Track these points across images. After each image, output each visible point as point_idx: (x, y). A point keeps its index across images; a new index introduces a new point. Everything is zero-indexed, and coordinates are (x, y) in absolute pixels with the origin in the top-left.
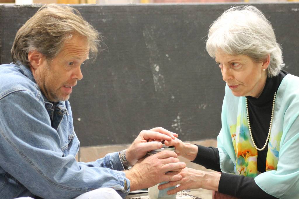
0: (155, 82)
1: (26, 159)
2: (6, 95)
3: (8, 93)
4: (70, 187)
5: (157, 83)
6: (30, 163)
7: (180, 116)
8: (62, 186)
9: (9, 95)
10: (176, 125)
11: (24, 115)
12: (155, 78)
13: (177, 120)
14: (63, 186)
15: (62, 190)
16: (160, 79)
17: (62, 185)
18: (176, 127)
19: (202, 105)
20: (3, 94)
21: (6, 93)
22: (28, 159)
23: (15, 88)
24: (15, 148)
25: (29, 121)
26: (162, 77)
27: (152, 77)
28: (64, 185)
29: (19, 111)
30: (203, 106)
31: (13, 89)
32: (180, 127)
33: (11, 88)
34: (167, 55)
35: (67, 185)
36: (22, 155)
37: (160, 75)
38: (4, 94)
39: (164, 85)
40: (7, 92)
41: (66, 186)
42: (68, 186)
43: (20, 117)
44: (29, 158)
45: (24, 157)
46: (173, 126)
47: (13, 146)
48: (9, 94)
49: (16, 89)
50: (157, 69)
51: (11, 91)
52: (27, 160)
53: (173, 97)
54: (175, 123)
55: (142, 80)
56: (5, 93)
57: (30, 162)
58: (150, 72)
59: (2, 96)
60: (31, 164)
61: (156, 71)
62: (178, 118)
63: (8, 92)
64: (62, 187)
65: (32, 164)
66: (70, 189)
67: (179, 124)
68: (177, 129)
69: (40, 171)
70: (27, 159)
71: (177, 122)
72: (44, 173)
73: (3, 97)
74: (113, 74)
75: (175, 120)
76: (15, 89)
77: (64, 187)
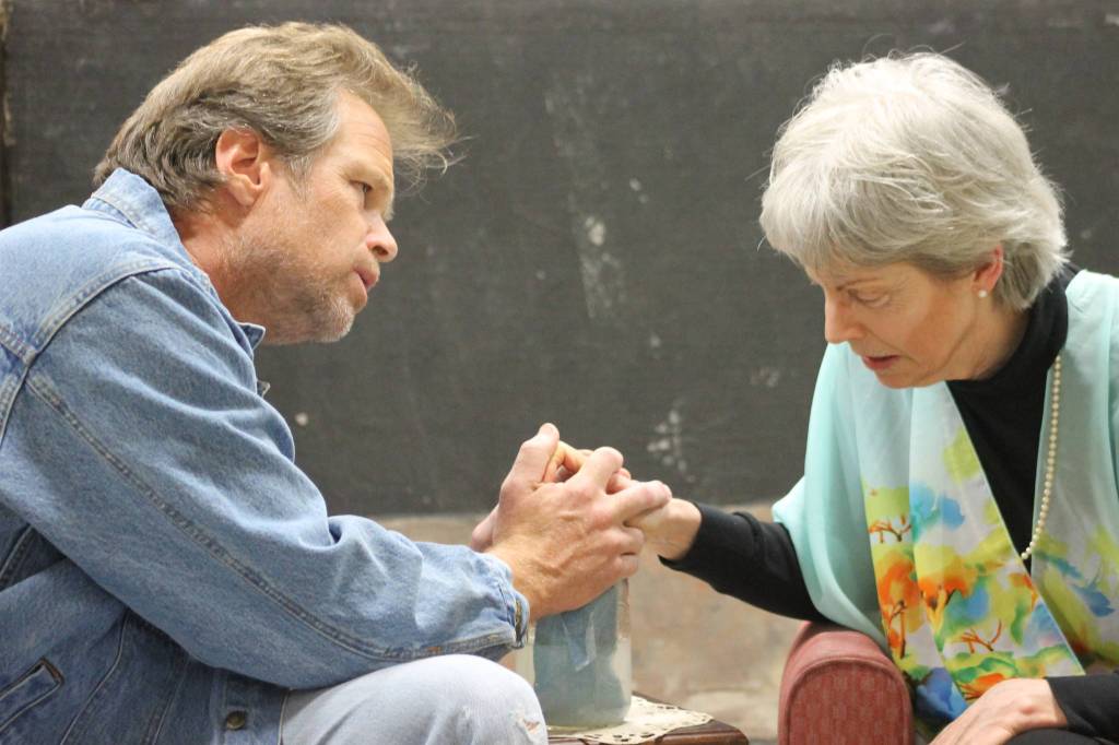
0: (588, 283)
1: (192, 531)
2: (93, 295)
3: (99, 287)
4: (365, 640)
5: (594, 290)
6: (209, 545)
7: (681, 412)
8: (333, 629)
9: (103, 296)
10: (664, 445)
11: (172, 363)
12: (590, 269)
13: (670, 425)
14: (340, 633)
15: (333, 650)
16: (607, 274)
17: (337, 627)
18: (665, 453)
19: (762, 373)
20: (81, 296)
21: (93, 290)
22: (200, 531)
23: (123, 266)
24: (149, 493)
25: (193, 385)
26: (616, 264)
27: (578, 265)
28: (343, 629)
29: (151, 348)
30: (768, 376)
31: (113, 271)
32: (678, 453)
33: (108, 269)
34: (635, 185)
35: (357, 632)
36: (174, 516)
37: (606, 258)
38: (85, 295)
39: (622, 298)
40: (95, 286)
41: (352, 633)
42: (358, 636)
43: (158, 372)
44: (201, 526)
45: (183, 523)
46: (652, 447)
47: (139, 486)
48: (105, 291)
49: (128, 268)
50: (597, 234)
51: (111, 279)
52: (197, 536)
53: (655, 342)
54: (660, 437)
55: (541, 275)
56: (88, 290)
57: (207, 541)
58: (570, 247)
59: (79, 301)
60: (214, 547)
61: (592, 245)
62: (674, 418)
63: (98, 283)
64: (334, 634)
65: (216, 551)
66: (365, 647)
67: (676, 441)
68: (668, 461)
69: (248, 573)
70: (196, 533)
71: (669, 436)
72: (265, 578)
73: (80, 306)
74: (430, 251)
75: (662, 429)
76: (121, 270)
77: (342, 637)
